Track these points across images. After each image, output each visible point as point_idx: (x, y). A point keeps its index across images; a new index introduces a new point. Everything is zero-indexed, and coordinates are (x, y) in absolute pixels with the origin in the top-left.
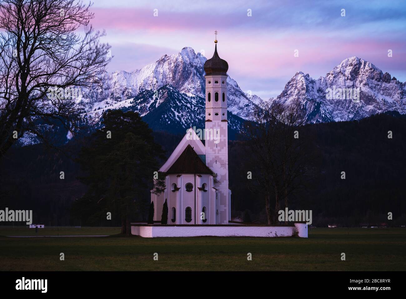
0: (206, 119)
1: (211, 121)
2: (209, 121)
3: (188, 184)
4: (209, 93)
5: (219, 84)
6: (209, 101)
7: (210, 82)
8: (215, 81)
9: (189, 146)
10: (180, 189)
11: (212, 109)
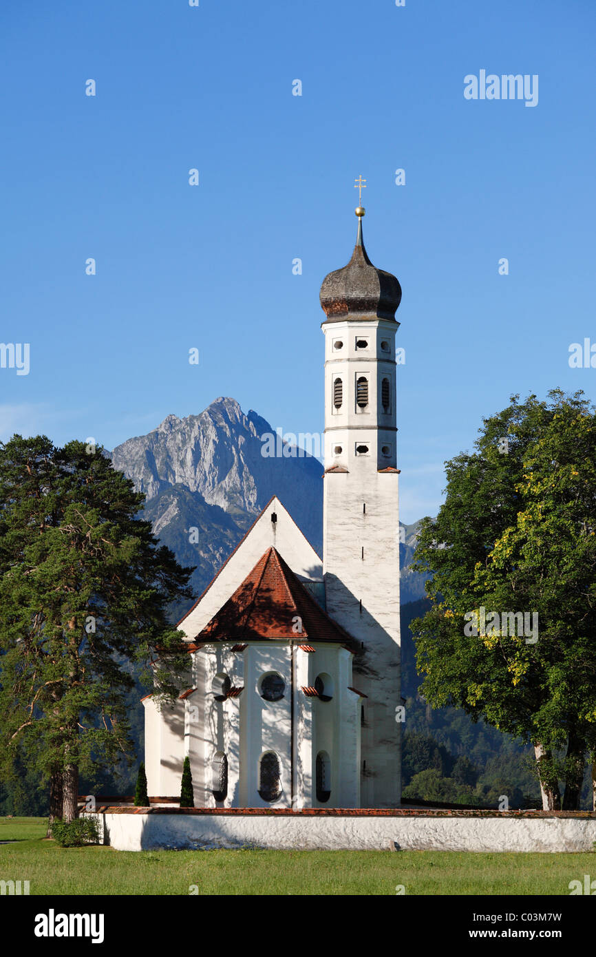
0: (327, 466)
1: (345, 471)
4: (339, 381)
5: (372, 350)
6: (338, 406)
7: (340, 345)
8: (358, 339)
9: (271, 551)
10: (243, 691)
11: (348, 430)
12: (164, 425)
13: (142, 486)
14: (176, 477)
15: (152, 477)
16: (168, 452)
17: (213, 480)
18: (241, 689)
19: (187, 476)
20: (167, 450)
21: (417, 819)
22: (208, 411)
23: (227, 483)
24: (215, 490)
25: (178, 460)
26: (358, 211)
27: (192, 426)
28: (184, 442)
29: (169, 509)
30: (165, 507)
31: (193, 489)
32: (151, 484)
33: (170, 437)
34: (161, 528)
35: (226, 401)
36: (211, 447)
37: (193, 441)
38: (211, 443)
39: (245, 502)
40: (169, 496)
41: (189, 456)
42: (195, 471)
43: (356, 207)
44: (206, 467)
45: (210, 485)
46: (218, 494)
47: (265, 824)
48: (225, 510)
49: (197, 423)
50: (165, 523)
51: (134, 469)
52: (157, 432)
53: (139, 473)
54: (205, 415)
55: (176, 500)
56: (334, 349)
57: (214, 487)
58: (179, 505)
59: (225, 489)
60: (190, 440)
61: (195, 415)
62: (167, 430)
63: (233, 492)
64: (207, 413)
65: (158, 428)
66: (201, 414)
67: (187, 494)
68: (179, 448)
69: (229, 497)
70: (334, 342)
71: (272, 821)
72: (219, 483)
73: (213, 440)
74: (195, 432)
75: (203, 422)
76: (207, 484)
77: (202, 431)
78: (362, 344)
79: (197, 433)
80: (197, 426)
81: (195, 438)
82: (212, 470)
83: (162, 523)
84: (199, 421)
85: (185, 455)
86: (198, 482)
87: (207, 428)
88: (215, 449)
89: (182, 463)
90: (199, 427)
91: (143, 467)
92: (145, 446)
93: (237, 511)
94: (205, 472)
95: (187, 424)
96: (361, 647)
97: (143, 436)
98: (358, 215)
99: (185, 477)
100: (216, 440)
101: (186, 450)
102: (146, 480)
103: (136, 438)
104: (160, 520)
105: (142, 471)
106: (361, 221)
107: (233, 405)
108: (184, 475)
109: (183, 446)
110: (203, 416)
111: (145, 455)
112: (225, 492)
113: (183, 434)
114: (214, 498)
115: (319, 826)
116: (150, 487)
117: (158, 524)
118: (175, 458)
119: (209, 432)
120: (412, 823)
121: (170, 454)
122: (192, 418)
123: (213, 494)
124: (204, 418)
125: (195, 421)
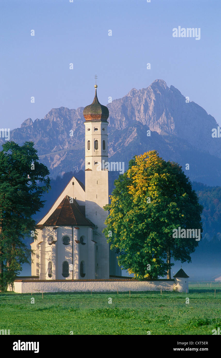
0: (86, 168)
1: (91, 170)
2: (88, 170)
3: (65, 238)
4: (89, 141)
5: (99, 131)
6: (89, 149)
7: (89, 130)
8: (95, 128)
9: (67, 196)
10: (57, 242)
11: (92, 157)
12: (130, 93)
13: (120, 122)
14: (136, 118)
15: (125, 118)
16: (132, 106)
17: (154, 118)
18: (56, 241)
19: (141, 117)
20: (132, 105)
21: (106, 282)
22: (151, 86)
23: (161, 120)
24: (155, 124)
25: (137, 110)
26: (95, 86)
27: (143, 93)
28: (140, 101)
29: (133, 133)
30: (131, 132)
31: (144, 124)
32: (124, 121)
33: (133, 99)
34: (129, 143)
35: (160, 81)
36: (153, 103)
37: (144, 101)
38: (153, 101)
39: (169, 129)
40: (133, 127)
41: (142, 108)
42: (145, 115)
43: (94, 85)
44: (150, 113)
45: (152, 121)
46: (156, 125)
47: (58, 284)
48: (159, 134)
49: (146, 92)
50: (131, 140)
51: (116, 114)
52: (127, 96)
53: (119, 116)
54: (150, 88)
55: (136, 129)
56: (88, 131)
57: (154, 122)
58: (137, 131)
59: (160, 123)
60: (143, 100)
61: (145, 88)
62: (131, 95)
63: (163, 125)
64: (150, 87)
65: (127, 95)
66: (148, 88)
67: (141, 126)
68: (137, 104)
69: (162, 128)
70: (88, 129)
71: (60, 284)
72: (156, 120)
73: (154, 100)
74: (145, 96)
75: (148, 92)
76: (151, 121)
77: (149, 96)
78: (96, 129)
79: (146, 97)
80: (146, 93)
81: (145, 99)
82: (153, 114)
83: (129, 140)
84: (147, 91)
85: (140, 108)
86: (146, 120)
87: (151, 94)
88: (154, 104)
89: (139, 111)
90: (147, 94)
91: (120, 114)
92: (121, 103)
93: (165, 134)
94: (150, 115)
95: (141, 92)
96: (96, 227)
97: (121, 99)
98: (95, 87)
99: (140, 118)
100: (155, 100)
101: (141, 105)
102: (122, 120)
103: (117, 99)
104: (128, 139)
105: (120, 115)
106: (96, 90)
107: (163, 83)
108: (140, 117)
109: (139, 103)
110: (149, 88)
111: (121, 108)
112: (160, 125)
113: (139, 97)
114: (154, 128)
115: (75, 285)
116: (124, 123)
117: (127, 141)
118: (135, 109)
119: (152, 96)
120: (104, 283)
121: (133, 107)
122: (144, 89)
123: (154, 126)
124: (149, 90)
125: (145, 91)
